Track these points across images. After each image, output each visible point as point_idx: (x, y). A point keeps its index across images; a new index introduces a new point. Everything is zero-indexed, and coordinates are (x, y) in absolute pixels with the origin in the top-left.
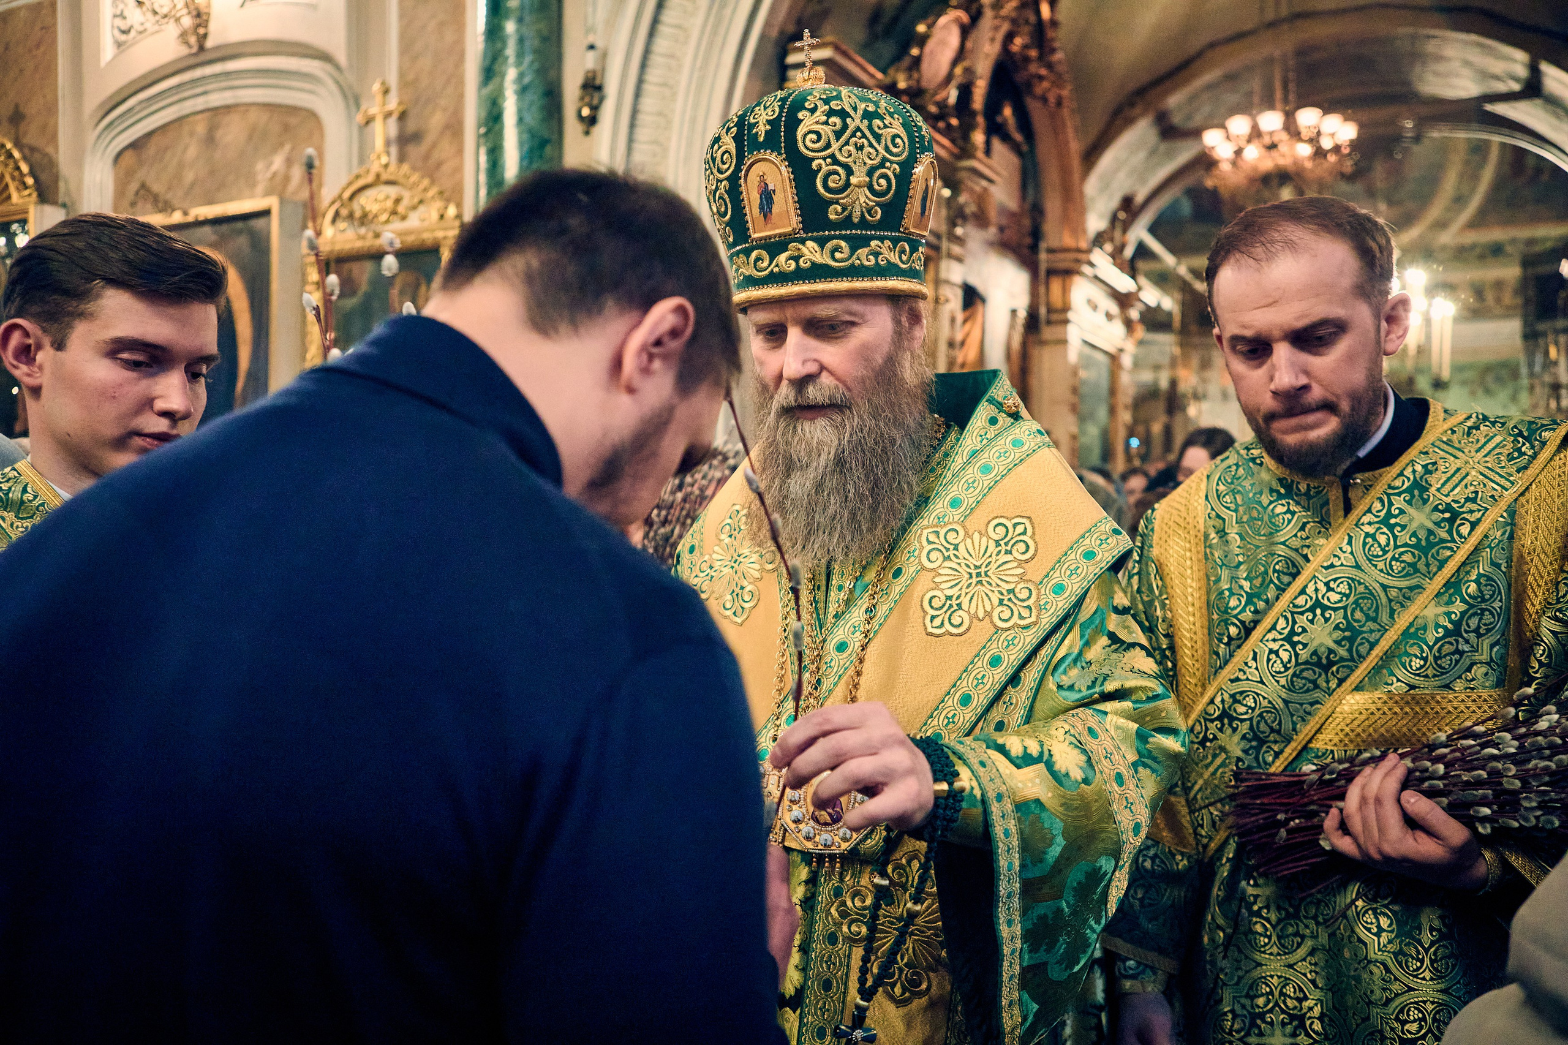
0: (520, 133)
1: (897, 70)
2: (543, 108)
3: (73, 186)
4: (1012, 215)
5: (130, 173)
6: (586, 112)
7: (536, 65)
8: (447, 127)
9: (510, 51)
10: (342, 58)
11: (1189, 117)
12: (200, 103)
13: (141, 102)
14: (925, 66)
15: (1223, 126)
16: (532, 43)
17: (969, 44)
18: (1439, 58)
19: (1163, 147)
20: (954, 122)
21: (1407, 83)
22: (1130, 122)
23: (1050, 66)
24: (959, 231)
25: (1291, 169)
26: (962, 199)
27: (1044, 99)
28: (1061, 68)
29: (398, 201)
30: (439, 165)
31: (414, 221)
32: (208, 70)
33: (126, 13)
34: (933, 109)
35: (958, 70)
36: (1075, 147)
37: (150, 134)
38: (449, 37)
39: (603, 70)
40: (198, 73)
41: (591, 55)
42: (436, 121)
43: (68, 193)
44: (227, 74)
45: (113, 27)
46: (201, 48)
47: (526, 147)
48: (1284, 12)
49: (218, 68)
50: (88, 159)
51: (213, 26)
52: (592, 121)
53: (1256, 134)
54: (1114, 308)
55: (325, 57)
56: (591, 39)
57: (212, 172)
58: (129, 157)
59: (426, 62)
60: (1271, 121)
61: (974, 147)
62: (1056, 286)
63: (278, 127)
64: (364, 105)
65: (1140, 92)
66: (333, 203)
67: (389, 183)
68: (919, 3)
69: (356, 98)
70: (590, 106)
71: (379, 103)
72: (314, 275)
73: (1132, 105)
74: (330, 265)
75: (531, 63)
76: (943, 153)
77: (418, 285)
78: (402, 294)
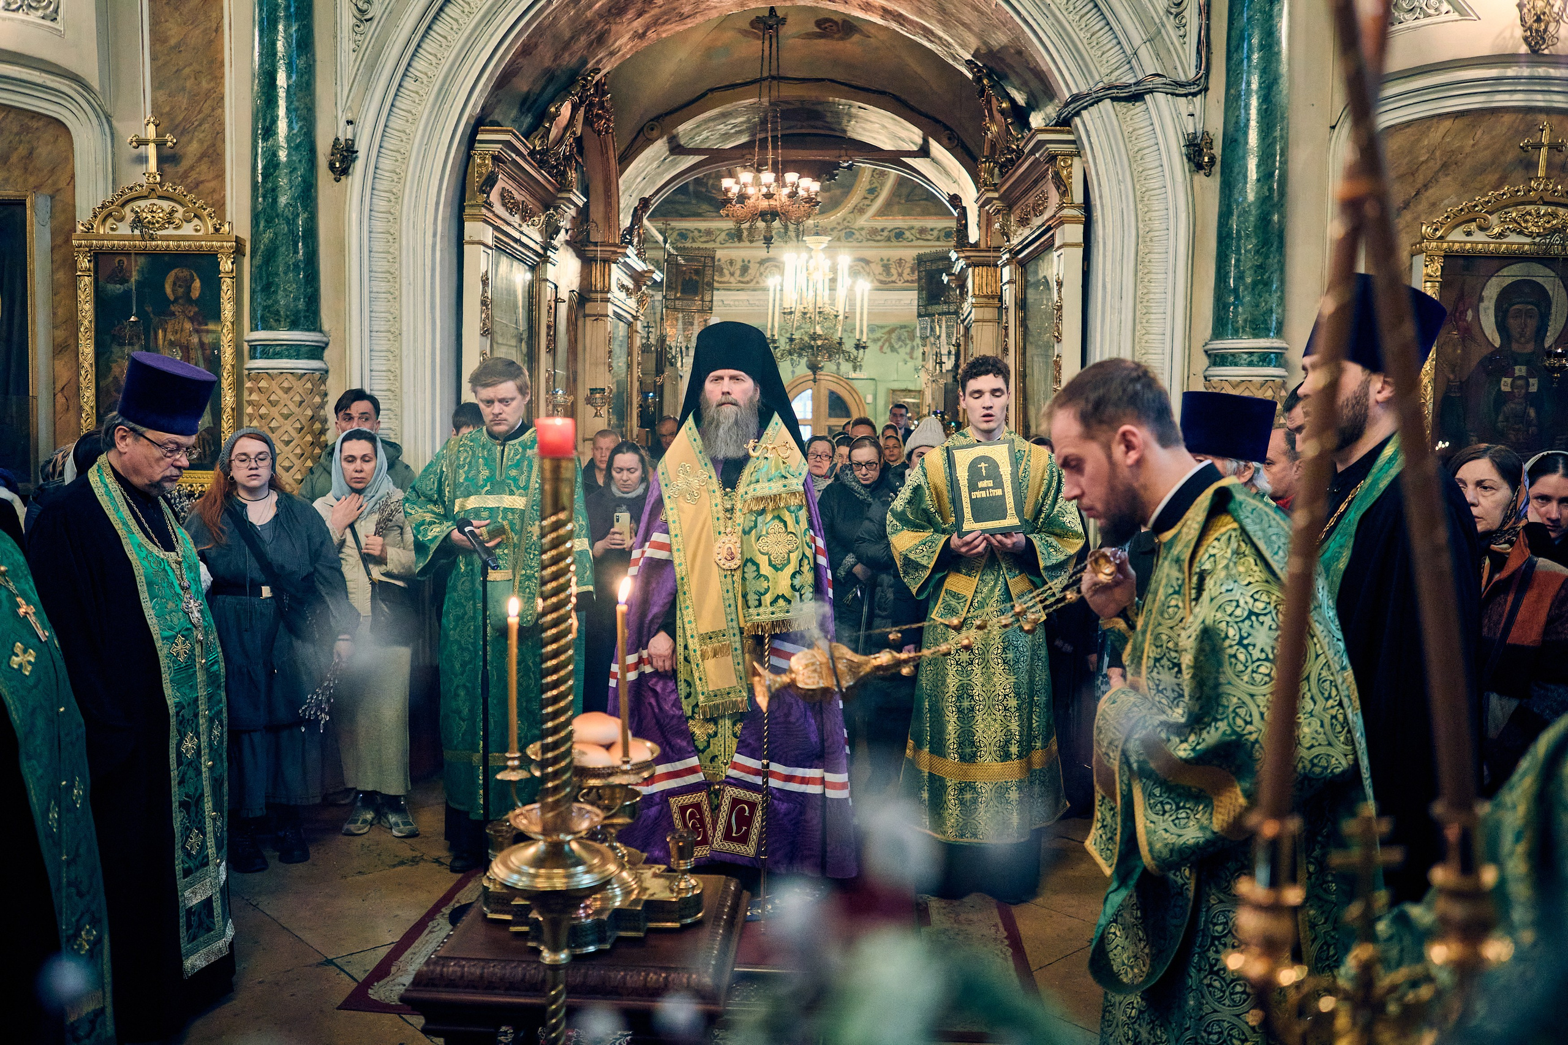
1: (538, 139)
6: (338, 165)
8: (204, 155)
10: (95, 84)
11: (692, 138)
14: (551, 133)
15: (736, 176)
17: (577, 116)
18: (865, 120)
19: (672, 158)
21: (845, 131)
22: (650, 141)
23: (602, 107)
28: (607, 105)
29: (172, 212)
30: (197, 184)
31: (188, 230)
34: (551, 161)
35: (569, 134)
38: (206, 84)
41: (350, 127)
42: (193, 149)
48: (765, 74)
52: (344, 172)
53: (757, 184)
54: (629, 283)
55: (74, 78)
56: (350, 116)
59: (183, 101)
60: (768, 177)
61: (570, 181)
62: (596, 271)
63: (15, 129)
64: (115, 123)
65: (658, 118)
66: (103, 207)
67: (160, 197)
68: (550, 90)
69: (108, 118)
70: (342, 162)
71: (151, 132)
72: (84, 263)
73: (652, 129)
74: (99, 256)
75: (301, 128)
76: (550, 188)
77: (193, 280)
78: (174, 284)
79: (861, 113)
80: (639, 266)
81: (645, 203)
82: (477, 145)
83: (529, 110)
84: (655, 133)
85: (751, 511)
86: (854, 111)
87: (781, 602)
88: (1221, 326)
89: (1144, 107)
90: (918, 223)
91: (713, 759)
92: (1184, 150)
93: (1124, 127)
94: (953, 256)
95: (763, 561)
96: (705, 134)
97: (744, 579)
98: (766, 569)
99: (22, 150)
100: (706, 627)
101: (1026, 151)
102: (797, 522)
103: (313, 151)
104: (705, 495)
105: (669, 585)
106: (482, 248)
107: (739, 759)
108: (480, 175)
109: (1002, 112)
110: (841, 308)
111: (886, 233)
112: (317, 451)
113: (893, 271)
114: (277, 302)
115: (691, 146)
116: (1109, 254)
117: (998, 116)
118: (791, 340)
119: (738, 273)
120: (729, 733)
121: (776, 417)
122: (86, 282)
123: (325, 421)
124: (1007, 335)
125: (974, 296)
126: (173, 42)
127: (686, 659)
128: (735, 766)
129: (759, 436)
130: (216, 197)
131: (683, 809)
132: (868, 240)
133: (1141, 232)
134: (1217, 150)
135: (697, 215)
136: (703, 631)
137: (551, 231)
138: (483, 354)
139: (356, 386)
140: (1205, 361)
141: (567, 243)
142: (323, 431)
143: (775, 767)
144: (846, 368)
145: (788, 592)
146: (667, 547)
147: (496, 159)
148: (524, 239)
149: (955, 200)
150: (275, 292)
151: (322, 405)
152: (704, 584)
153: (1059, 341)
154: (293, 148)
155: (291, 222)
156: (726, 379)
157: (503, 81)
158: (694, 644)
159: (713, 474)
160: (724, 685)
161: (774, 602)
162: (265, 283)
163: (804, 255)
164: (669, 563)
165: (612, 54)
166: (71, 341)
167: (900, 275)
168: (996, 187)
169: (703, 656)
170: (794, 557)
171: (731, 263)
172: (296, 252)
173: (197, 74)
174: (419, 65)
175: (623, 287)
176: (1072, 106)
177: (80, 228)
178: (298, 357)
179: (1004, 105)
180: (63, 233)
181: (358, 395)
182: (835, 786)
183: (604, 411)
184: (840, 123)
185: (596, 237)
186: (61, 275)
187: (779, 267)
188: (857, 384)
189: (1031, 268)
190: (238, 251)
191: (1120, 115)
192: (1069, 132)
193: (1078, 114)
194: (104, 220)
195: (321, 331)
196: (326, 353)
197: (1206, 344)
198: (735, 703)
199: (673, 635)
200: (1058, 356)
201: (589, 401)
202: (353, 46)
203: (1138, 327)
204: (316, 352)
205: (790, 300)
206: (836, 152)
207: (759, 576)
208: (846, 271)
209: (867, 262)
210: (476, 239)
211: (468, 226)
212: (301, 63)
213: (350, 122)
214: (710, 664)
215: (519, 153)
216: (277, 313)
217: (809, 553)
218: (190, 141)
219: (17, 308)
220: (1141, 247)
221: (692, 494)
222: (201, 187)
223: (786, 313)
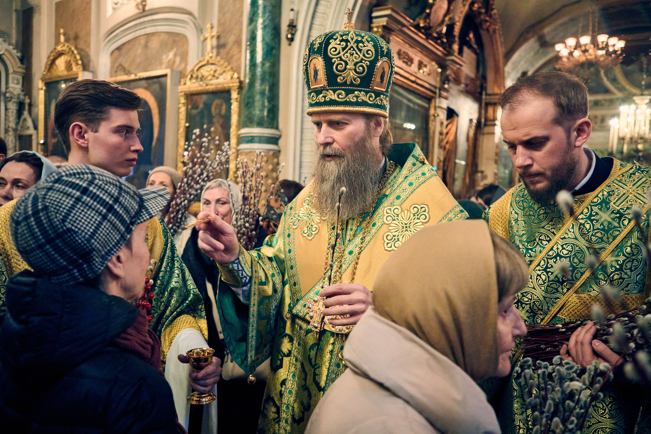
0: (263, 44)
1: (420, 19)
2: (272, 34)
3: (95, 64)
4: (472, 80)
5: (116, 59)
6: (289, 36)
7: (270, 17)
8: (236, 41)
9: (260, 11)
10: (196, 14)
12: (143, 32)
13: (121, 32)
14: (432, 17)
15: (565, 43)
16: (269, 8)
17: (452, 8)
20: (445, 40)
22: (526, 39)
23: (490, 16)
24: (446, 86)
25: (594, 61)
26: (448, 72)
27: (488, 30)
29: (215, 71)
30: (232, 57)
31: (221, 79)
32: (146, 19)
34: (435, 35)
35: (447, 19)
36: (501, 51)
37: (124, 44)
39: (297, 19)
40: (142, 20)
41: (292, 13)
42: (232, 39)
43: (93, 67)
44: (153, 21)
45: (112, 2)
46: (144, 10)
47: (265, 51)
49: (149, 18)
50: (101, 54)
51: (148, 2)
52: (292, 40)
53: (578, 46)
55: (190, 13)
56: (292, 6)
57: (147, 59)
58: (116, 53)
59: (228, 15)
60: (585, 40)
61: (454, 51)
62: (490, 110)
65: (531, 27)
66: (190, 71)
67: (212, 64)
69: (201, 30)
70: (291, 34)
71: (209, 32)
72: (182, 100)
73: (528, 32)
74: (188, 96)
75: (268, 16)
76: (439, 53)
77: (222, 105)
78: (216, 108)
84: (530, 35)
96: (562, 34)
114: (252, 112)
115: (554, 41)
122: (183, 109)
147: (387, 28)
163: (633, 107)
177: (182, 83)
178: (260, 142)
187: (618, 115)
190: (241, 88)
194: (190, 79)
195: (277, 128)
196: (281, 142)
204: (274, 140)
205: (627, 132)
215: (404, 25)
216: (252, 119)
218: (231, 35)
219: (163, 125)
223: (622, 139)
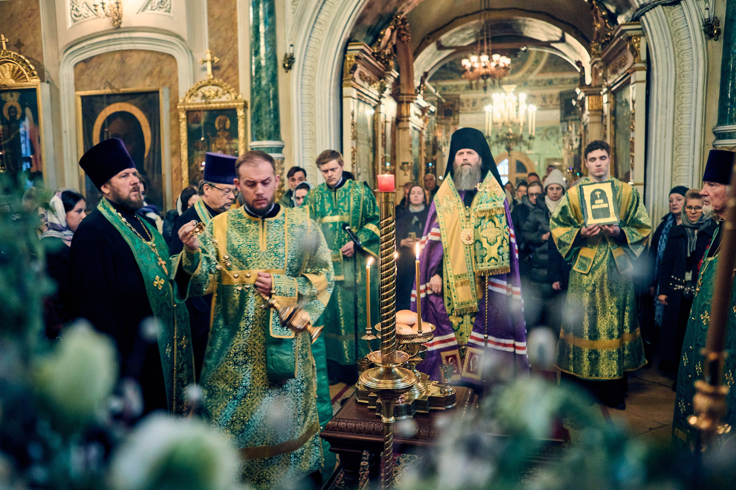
1: (375, 47)
3: (53, 75)
5: (82, 72)
6: (287, 65)
8: (230, 65)
10: (185, 37)
11: (448, 42)
12: (118, 48)
13: (88, 45)
14: (381, 44)
15: (469, 59)
18: (533, 27)
19: (438, 52)
20: (387, 60)
21: (522, 33)
22: (427, 45)
23: (405, 30)
25: (491, 73)
27: (404, 42)
28: (407, 29)
29: (217, 91)
30: (228, 78)
31: (224, 98)
32: (122, 35)
33: (78, 9)
34: (382, 57)
35: (390, 44)
37: (91, 58)
38: (230, 33)
40: (116, 36)
41: (292, 48)
42: (225, 63)
43: (49, 77)
44: (131, 38)
45: (71, 14)
46: (119, 27)
48: (483, 8)
49: (127, 35)
50: (62, 65)
51: (123, 19)
52: (290, 68)
53: (479, 61)
54: (420, 113)
55: (178, 36)
56: (291, 43)
58: (82, 66)
59: (221, 42)
60: (485, 58)
61: (391, 67)
62: (404, 108)
63: (155, 60)
64: (195, 54)
65: (431, 34)
66: (190, 91)
67: (213, 85)
68: (381, 24)
69: (191, 52)
70: (288, 63)
71: (208, 57)
72: (183, 115)
73: (428, 38)
74: (189, 112)
76: (382, 69)
77: (226, 121)
78: (219, 123)
79: (531, 23)
80: (424, 104)
81: (426, 74)
82: (348, 52)
83: (371, 34)
84: (430, 41)
85: (478, 218)
86: (527, 22)
87: (493, 261)
88: (723, 119)
89: (680, 7)
90: (560, 76)
91: (461, 334)
92: (702, 28)
93: (669, 19)
94: (578, 91)
95: (484, 241)
96: (454, 39)
97: (475, 249)
98: (485, 245)
99: (158, 69)
100: (457, 272)
101: (616, 35)
102: (501, 222)
103: (275, 60)
104: (456, 210)
105: (440, 253)
106: (351, 99)
107: (474, 334)
108: (350, 65)
109: (603, 17)
110: (522, 120)
111: (544, 82)
112: (280, 194)
113: (548, 100)
114: (262, 128)
115: (447, 45)
116: (660, 85)
117: (600, 19)
118: (497, 136)
119: (471, 105)
120: (469, 322)
121: (490, 173)
122: (183, 125)
123: (283, 181)
124: (606, 129)
125: (589, 110)
126: (216, 16)
127: (448, 287)
128: (472, 337)
129: (481, 181)
130: (235, 83)
131: (447, 358)
132: (535, 85)
133: (678, 73)
134: (722, 26)
135: (451, 78)
136: (456, 274)
137: (382, 89)
138: (353, 148)
139: (296, 165)
140: (714, 137)
141: (391, 95)
142: (283, 185)
143: (491, 338)
144: (524, 148)
145: (496, 256)
146: (439, 235)
147: (357, 58)
148: (370, 94)
149: (579, 63)
150: (261, 124)
151: (282, 174)
152: (456, 252)
153: (633, 130)
154: (268, 59)
155: (267, 92)
156: (465, 153)
157: (359, 21)
158: (452, 280)
159: (460, 200)
160: (466, 299)
161: (489, 260)
162: (257, 120)
163: (503, 94)
164: (439, 243)
165: (409, 4)
166: (178, 150)
167: (551, 102)
168: (599, 55)
169: (456, 285)
170: (499, 239)
171: (468, 100)
172: (269, 105)
173: (227, 29)
174: (322, 17)
175: (417, 115)
176: (640, 10)
177: (181, 101)
179: (604, 13)
180: (174, 103)
181: (297, 169)
182: (520, 348)
183: (408, 173)
184: (520, 29)
185: (404, 91)
186: (174, 122)
187: (491, 101)
188: (530, 157)
189: (618, 95)
190: (245, 107)
191: (667, 13)
192: (639, 24)
193: (643, 14)
194: (190, 97)
195: (281, 141)
196: (284, 151)
197: (714, 128)
198: (472, 308)
199: (442, 276)
200: (633, 138)
201: (402, 168)
202: (292, 11)
203: (676, 121)
204: (280, 150)
205: (497, 118)
206: (518, 44)
207: (482, 248)
208: (524, 101)
209: (534, 97)
210: (348, 95)
211: (345, 89)
212: (270, 20)
213: (292, 46)
214: (460, 289)
215: (367, 54)
216: (262, 133)
217: (507, 237)
218: (224, 59)
219: (157, 137)
220: (678, 80)
221: (450, 210)
222: (229, 80)
223: (495, 124)
